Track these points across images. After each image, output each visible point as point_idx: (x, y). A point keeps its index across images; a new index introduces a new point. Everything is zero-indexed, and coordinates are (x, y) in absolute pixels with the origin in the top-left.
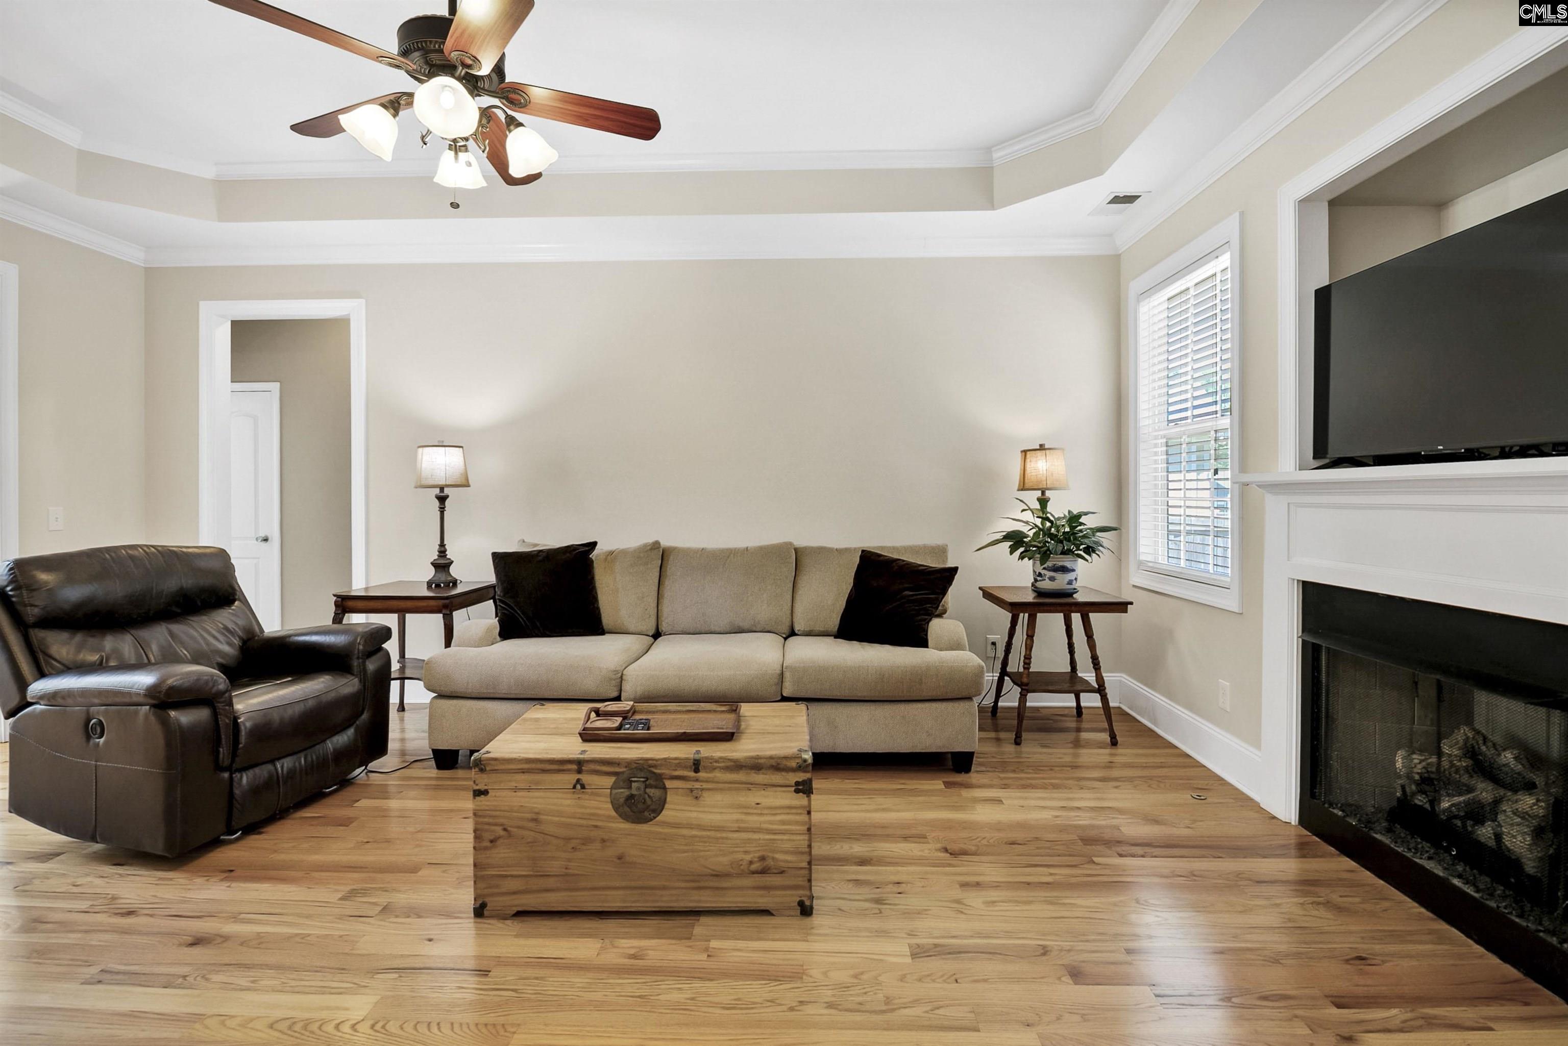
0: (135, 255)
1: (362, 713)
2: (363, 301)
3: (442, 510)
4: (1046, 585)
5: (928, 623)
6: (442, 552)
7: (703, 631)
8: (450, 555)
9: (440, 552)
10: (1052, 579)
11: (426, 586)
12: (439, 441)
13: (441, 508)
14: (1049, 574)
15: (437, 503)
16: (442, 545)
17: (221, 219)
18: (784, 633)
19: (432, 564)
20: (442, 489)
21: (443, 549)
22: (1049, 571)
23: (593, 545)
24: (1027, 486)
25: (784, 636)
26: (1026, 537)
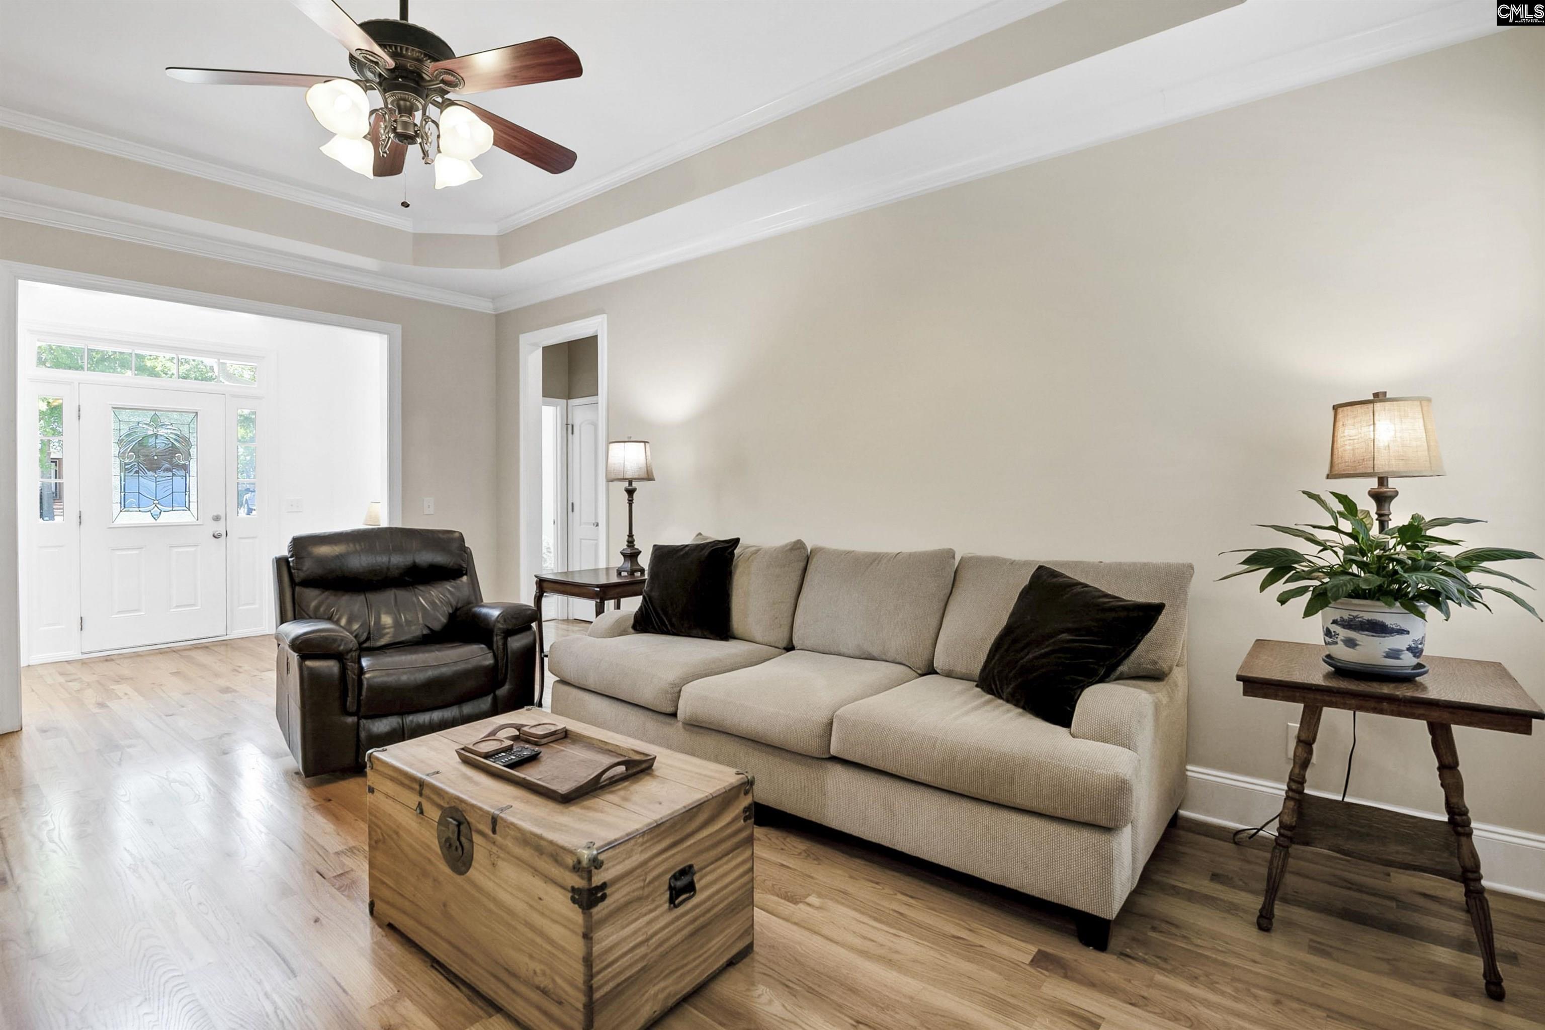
0: (486, 307)
1: (502, 684)
2: (605, 316)
3: (631, 502)
4: (1342, 652)
5: (1083, 689)
6: (631, 542)
7: (833, 652)
8: (637, 545)
9: (628, 542)
10: (1351, 643)
11: (616, 574)
12: (628, 438)
13: (629, 500)
14: (1343, 633)
15: (626, 495)
16: (631, 535)
17: (502, 268)
18: (919, 669)
19: (621, 553)
20: (630, 483)
21: (630, 539)
22: (1344, 627)
23: (736, 541)
24: (1339, 468)
25: (919, 672)
26: (1298, 562)
